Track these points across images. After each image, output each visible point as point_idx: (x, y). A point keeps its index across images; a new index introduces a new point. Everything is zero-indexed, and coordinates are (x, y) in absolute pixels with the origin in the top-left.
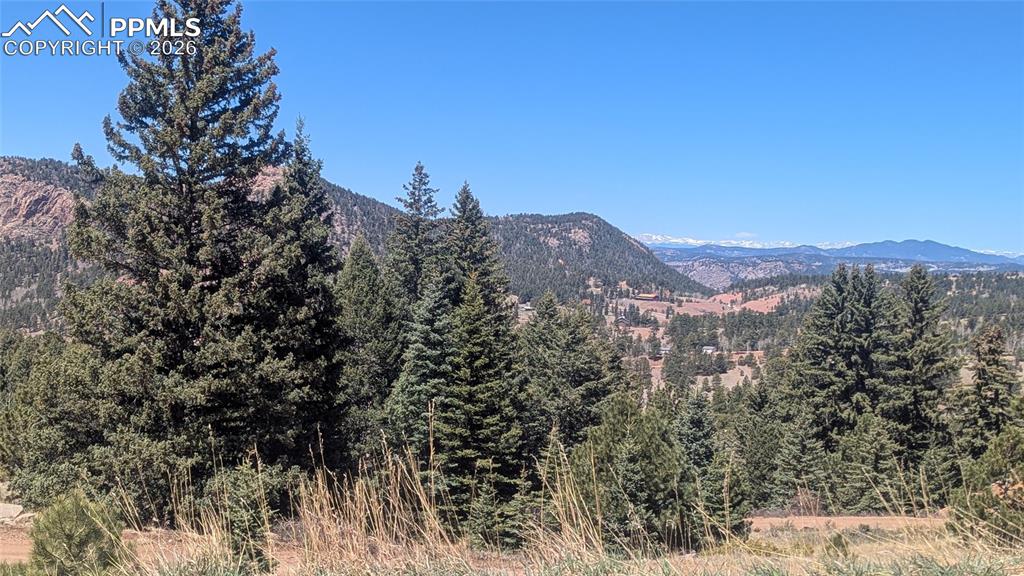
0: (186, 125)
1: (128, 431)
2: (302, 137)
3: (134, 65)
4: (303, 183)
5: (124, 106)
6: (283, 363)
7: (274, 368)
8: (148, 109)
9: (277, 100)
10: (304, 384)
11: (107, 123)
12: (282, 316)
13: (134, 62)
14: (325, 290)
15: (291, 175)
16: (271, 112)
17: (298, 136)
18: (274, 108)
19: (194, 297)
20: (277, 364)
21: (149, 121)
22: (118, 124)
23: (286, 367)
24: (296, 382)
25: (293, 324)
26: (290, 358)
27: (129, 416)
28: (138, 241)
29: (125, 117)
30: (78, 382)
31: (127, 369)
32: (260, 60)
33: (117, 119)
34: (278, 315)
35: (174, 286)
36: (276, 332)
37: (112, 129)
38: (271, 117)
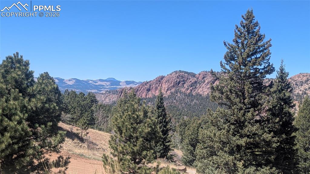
0: (241, 63)
1: (223, 152)
2: (283, 65)
3: (228, 46)
4: (282, 79)
5: (225, 58)
6: (270, 135)
7: (268, 136)
8: (233, 59)
9: (270, 54)
10: (278, 142)
11: (221, 63)
12: (271, 121)
13: (228, 45)
14: (289, 113)
15: (279, 77)
16: (268, 58)
17: (281, 65)
18: (269, 57)
19: (242, 114)
20: (268, 135)
21: (233, 62)
22: (224, 63)
23: (271, 137)
24: (275, 141)
25: (275, 123)
26: (272, 133)
27: (223, 148)
28: (226, 97)
29: (226, 61)
30: (210, 137)
31: (223, 134)
32: (266, 42)
33: (224, 61)
34: (270, 120)
35: (236, 110)
36: (269, 125)
37: (222, 65)
38: (268, 60)
